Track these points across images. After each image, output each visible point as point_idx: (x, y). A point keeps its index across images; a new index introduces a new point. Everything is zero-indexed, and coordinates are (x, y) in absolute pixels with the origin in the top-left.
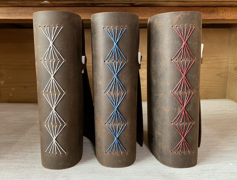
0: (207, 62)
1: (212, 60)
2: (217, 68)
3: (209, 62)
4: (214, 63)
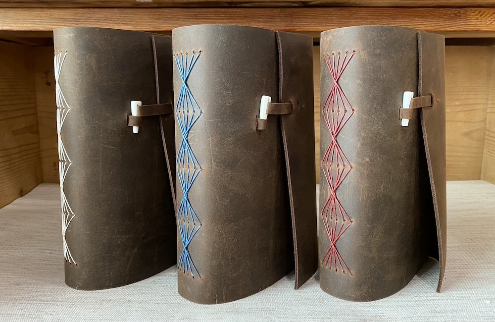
2: (464, 122)
4: (459, 111)
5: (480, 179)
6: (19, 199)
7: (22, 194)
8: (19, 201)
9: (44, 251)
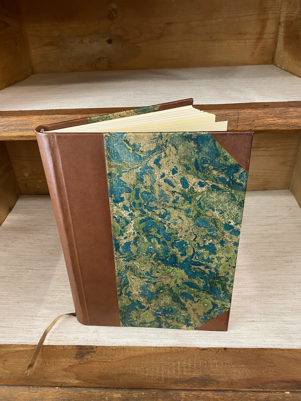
0: (269, 149)
1: (277, 146)
2: (282, 156)
3: (272, 149)
4: (280, 150)
5: (289, 189)
6: (9, 214)
7: (10, 210)
8: (9, 217)
9: (28, 270)
